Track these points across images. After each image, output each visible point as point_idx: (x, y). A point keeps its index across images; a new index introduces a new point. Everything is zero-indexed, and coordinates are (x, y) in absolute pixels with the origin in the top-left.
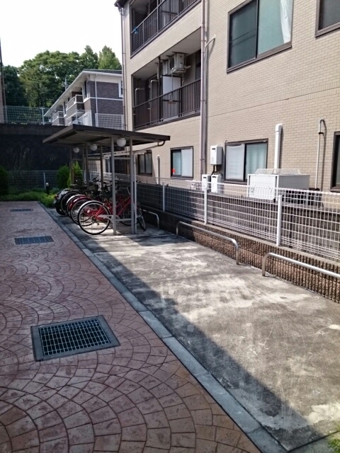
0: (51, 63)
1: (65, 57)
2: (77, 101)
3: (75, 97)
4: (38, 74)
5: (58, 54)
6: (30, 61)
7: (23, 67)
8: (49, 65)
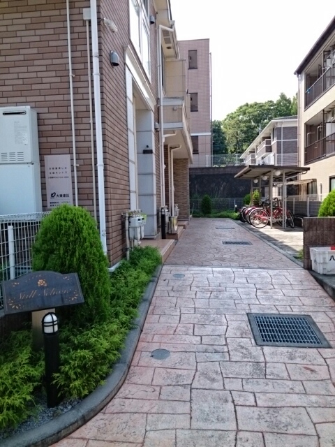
0: (249, 113)
1: (261, 106)
2: (267, 144)
3: (265, 142)
4: (237, 124)
5: (256, 104)
6: (232, 114)
7: (225, 120)
8: (247, 115)
